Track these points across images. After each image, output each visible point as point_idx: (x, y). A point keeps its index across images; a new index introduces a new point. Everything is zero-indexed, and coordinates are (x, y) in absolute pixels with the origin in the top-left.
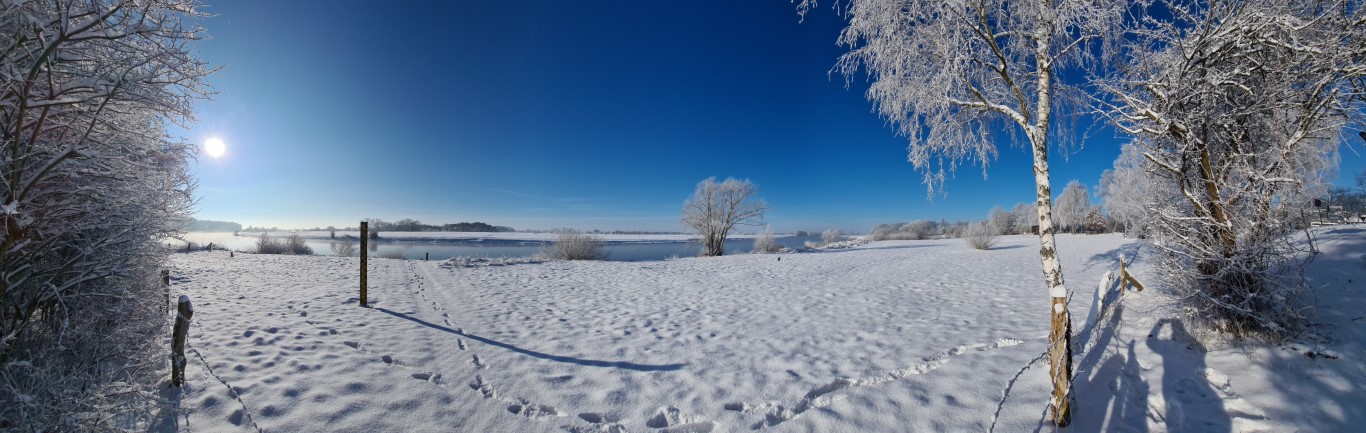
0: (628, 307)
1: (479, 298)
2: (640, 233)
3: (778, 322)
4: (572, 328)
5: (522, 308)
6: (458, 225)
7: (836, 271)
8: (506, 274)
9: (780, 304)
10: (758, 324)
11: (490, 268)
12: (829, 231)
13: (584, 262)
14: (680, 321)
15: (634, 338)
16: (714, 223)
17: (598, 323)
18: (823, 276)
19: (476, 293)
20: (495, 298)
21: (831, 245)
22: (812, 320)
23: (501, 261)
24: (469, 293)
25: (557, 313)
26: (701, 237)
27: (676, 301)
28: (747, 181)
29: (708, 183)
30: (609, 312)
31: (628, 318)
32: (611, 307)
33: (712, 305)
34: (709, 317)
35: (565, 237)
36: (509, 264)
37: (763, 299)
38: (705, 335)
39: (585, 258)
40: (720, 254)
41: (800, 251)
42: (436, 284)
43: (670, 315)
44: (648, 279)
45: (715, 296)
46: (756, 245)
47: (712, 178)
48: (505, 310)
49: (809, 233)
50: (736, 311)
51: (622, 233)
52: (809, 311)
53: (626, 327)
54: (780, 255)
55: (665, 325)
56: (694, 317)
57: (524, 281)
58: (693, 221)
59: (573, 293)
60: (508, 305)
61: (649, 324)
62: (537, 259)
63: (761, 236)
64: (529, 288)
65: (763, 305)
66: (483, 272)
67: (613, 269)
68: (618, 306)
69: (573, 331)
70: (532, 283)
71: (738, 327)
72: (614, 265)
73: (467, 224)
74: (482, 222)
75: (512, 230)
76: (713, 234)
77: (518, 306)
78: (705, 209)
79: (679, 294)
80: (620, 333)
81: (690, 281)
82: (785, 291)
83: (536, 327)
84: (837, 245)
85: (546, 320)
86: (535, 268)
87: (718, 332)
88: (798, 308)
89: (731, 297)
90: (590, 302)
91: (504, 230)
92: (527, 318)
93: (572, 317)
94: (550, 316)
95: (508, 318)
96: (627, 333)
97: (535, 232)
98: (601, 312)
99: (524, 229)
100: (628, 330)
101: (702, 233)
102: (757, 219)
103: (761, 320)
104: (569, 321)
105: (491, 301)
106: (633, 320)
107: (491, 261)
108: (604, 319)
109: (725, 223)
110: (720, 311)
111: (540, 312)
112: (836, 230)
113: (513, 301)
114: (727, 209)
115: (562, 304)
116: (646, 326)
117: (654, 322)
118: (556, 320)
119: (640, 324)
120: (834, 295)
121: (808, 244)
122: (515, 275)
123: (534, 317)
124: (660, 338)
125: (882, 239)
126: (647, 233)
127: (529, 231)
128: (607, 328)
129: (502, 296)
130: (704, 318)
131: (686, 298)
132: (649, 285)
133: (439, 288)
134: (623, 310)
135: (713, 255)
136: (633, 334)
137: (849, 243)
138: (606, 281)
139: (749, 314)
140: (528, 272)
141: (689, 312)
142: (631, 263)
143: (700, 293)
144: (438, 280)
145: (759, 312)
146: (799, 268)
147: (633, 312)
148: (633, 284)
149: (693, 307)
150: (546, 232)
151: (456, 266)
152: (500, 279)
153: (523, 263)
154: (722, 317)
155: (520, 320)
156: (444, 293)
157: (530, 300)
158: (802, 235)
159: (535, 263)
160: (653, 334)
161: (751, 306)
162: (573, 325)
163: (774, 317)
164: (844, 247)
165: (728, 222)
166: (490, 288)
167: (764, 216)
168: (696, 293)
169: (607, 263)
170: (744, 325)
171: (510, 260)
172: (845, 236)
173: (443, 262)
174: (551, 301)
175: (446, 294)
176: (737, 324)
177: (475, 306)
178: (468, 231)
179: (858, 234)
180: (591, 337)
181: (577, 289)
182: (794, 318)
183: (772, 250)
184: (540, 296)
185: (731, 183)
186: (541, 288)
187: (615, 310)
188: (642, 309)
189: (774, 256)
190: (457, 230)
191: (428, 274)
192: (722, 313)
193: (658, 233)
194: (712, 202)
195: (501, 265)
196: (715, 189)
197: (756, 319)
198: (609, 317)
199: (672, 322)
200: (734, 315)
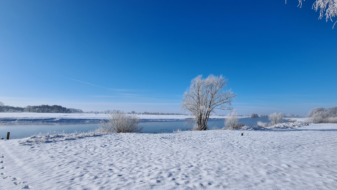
0: (157, 164)
1: (57, 168)
2: (158, 114)
3: (250, 180)
4: (126, 180)
5: (91, 170)
6: (40, 107)
7: (286, 147)
8: (78, 146)
9: (249, 167)
10: (235, 179)
11: (65, 142)
12: (275, 114)
13: (128, 134)
14: (188, 174)
15: (163, 184)
16: (201, 107)
17: (140, 176)
18: (276, 150)
19: (55, 164)
20: (70, 165)
21: (277, 125)
22: (276, 182)
23: (74, 136)
24: (48, 165)
25: (116, 171)
26: (194, 117)
27: (183, 160)
28: (221, 77)
29: (198, 80)
30: (146, 168)
31: (158, 172)
32: (147, 164)
33: (206, 164)
34: (205, 172)
35: (116, 116)
36: (80, 138)
37: (236, 162)
38: (205, 184)
39: (128, 131)
40: (205, 129)
41: (256, 129)
42: (17, 160)
43: (182, 170)
44: (166, 145)
45: (207, 158)
46: (226, 123)
47: (200, 76)
48: (78, 174)
49: (259, 116)
50: (220, 169)
51: (148, 114)
52: (272, 176)
53: (158, 178)
54: (242, 132)
55: (180, 176)
56: (196, 172)
57: (91, 150)
58: (189, 106)
59: (124, 156)
60: (81, 169)
61: (170, 175)
62: (98, 133)
63: (229, 117)
64: (95, 155)
65: (236, 166)
66: (60, 146)
67: (145, 138)
68: (151, 164)
69: (127, 182)
70: (96, 151)
71: (223, 180)
72: (145, 136)
73: (48, 107)
74: (58, 105)
75: (81, 112)
76: (201, 115)
77: (89, 169)
78: (196, 98)
79: (185, 156)
80: (154, 182)
81: (191, 147)
82: (251, 158)
83: (103, 183)
84: (282, 125)
85: (109, 176)
86: (97, 139)
87: (212, 182)
88: (263, 172)
89: (216, 159)
90: (134, 161)
91: (75, 111)
92: (96, 177)
93: (124, 173)
94: (111, 174)
95: (81, 180)
96: (159, 181)
97: (95, 113)
98: (141, 168)
99: (89, 111)
100: (159, 179)
101: (194, 115)
102: (227, 105)
103: (237, 177)
104: (123, 176)
105: (68, 168)
106: (161, 173)
107: (66, 136)
108: (143, 173)
109: (208, 108)
110: (211, 168)
111: (105, 171)
112: (280, 114)
113: (84, 166)
114: (209, 99)
115: (118, 165)
116: (169, 177)
117: (173, 174)
118: (116, 176)
119: (165, 175)
120: (289, 166)
121: (260, 124)
122: (84, 146)
123: (101, 176)
124: (178, 184)
125: (321, 122)
126: (162, 114)
127: (91, 112)
128: (146, 179)
129: (75, 164)
130: (202, 172)
131: (189, 158)
132: (167, 149)
133: (21, 164)
134: (154, 166)
135: (201, 130)
136: (162, 182)
137: (291, 124)
138: (142, 147)
139: (228, 171)
140: (93, 143)
141: (192, 167)
142: (155, 135)
143: (197, 155)
144: (20, 157)
145: (235, 171)
146: (257, 142)
147: (160, 168)
148: (158, 149)
149: (195, 165)
150: (102, 113)
151: (37, 142)
152: (74, 150)
153: (89, 136)
154: (212, 172)
155: (90, 180)
156: (25, 168)
157: (97, 163)
158: (255, 117)
159: (97, 136)
160: (173, 182)
161: (229, 166)
162: (126, 178)
163: (246, 176)
164: (287, 128)
165: (210, 107)
166: (66, 158)
167: (232, 103)
168: (195, 156)
169: (141, 134)
170: (227, 179)
171: (80, 135)
172: (287, 119)
173: (24, 140)
174: (111, 163)
175: (28, 169)
176: (222, 177)
177: (54, 175)
178: (48, 112)
179: (297, 117)
180: (137, 186)
181: (125, 153)
182: (261, 179)
183: (237, 128)
184: (103, 160)
185: (211, 79)
186: (103, 154)
187: (149, 166)
188: (165, 165)
189: (239, 132)
190: (38, 112)
191: (9, 152)
192: (212, 170)
193: (168, 114)
194: (200, 93)
195: (74, 139)
196: (203, 83)
197: (234, 176)
198: (146, 171)
199: (183, 174)
200: (219, 171)
